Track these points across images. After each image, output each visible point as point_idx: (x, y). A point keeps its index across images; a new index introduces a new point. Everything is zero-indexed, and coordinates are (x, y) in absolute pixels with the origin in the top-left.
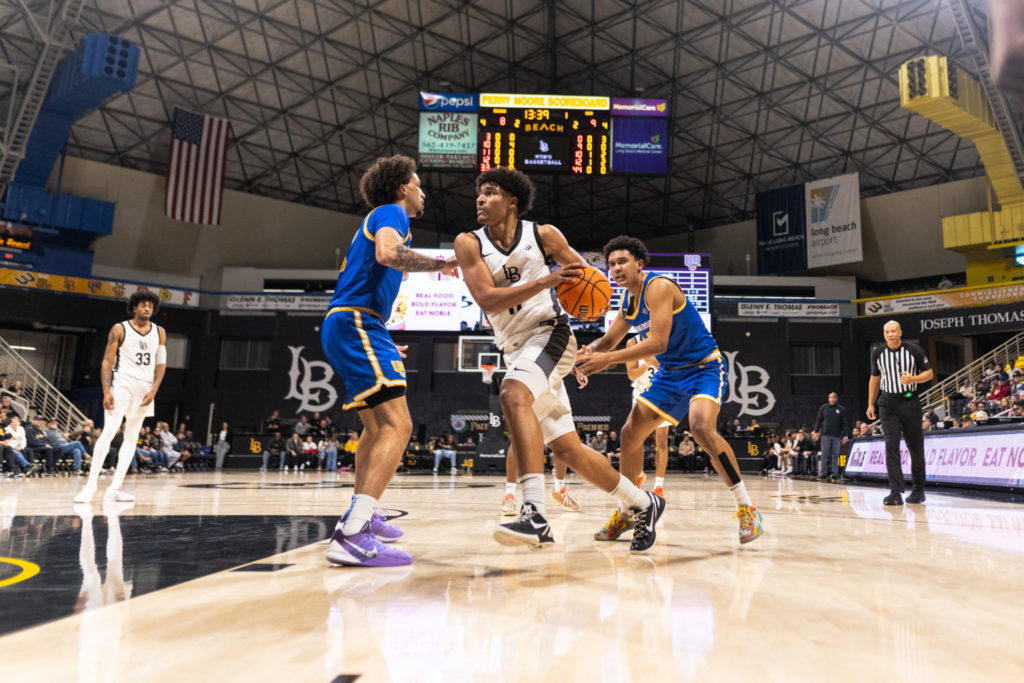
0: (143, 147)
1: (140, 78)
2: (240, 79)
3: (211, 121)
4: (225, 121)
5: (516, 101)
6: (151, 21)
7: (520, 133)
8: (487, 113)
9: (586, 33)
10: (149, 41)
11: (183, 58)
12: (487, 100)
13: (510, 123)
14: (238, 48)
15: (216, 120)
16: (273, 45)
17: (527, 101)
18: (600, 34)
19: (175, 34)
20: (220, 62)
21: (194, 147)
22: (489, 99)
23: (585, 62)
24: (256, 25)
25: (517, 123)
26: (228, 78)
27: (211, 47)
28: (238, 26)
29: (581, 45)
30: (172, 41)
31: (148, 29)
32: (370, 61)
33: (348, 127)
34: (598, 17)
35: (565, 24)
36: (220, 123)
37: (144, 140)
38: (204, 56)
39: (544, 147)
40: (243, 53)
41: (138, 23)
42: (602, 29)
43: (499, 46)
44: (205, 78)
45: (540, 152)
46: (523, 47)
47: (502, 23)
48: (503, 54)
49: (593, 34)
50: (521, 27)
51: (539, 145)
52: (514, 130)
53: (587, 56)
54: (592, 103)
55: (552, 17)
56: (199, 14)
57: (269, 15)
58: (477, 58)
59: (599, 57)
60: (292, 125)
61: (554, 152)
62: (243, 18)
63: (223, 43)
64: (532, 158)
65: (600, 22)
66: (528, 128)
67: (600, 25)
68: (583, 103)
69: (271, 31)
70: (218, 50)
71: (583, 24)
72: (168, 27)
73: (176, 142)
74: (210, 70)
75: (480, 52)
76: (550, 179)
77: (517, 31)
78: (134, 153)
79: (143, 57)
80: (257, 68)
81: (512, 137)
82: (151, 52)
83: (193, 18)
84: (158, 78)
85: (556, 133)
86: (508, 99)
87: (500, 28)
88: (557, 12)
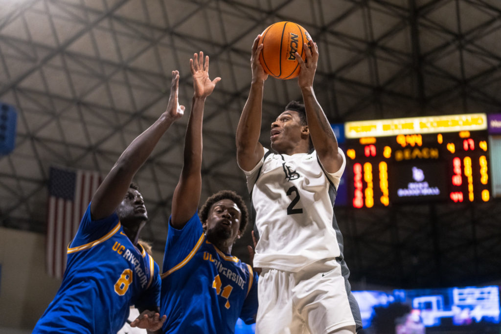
0: (23, 207)
1: (18, 140)
2: (108, 132)
3: (83, 177)
4: (96, 176)
5: (386, 128)
6: (26, 84)
7: (391, 162)
8: (355, 144)
9: (452, 47)
10: (25, 103)
11: (55, 116)
12: (355, 130)
13: (380, 151)
14: (105, 101)
15: (88, 175)
16: (137, 94)
17: (396, 127)
18: (470, 47)
19: (48, 94)
20: (88, 117)
21: (69, 204)
22: (356, 129)
23: (452, 78)
24: (119, 76)
25: (387, 152)
26: (97, 132)
27: (79, 103)
28: (104, 79)
29: (449, 61)
30: (44, 101)
31: (23, 91)
32: (231, 101)
33: (214, 170)
34: (464, 29)
35: (430, 40)
36: (92, 178)
37: (23, 200)
38: (73, 112)
39: (418, 174)
40: (109, 105)
41: (14, 87)
42: (471, 42)
43: (361, 72)
44: (75, 134)
45: (414, 181)
46: (386, 69)
47: (363, 47)
48: (366, 79)
49: (461, 48)
50: (384, 49)
51: (411, 174)
52: (385, 160)
53: (456, 72)
54: (466, 123)
55: (415, 34)
56: (68, 72)
57: (132, 64)
58: (338, 86)
59: (469, 72)
60: (160, 175)
61: (429, 180)
62: (108, 71)
63: (91, 98)
64: (405, 187)
65: (469, 33)
66: (399, 156)
67: (468, 38)
68: (456, 123)
69: (134, 80)
70: (86, 105)
71: (449, 38)
72: (41, 87)
73: (53, 201)
74: (79, 126)
75: (342, 80)
76: (425, 209)
77: (379, 53)
78: (16, 214)
79: (19, 120)
80: (123, 119)
81: (383, 167)
82: (26, 114)
83: (62, 76)
84: (32, 137)
85: (431, 160)
86: (375, 127)
87: (360, 52)
88: (420, 28)
